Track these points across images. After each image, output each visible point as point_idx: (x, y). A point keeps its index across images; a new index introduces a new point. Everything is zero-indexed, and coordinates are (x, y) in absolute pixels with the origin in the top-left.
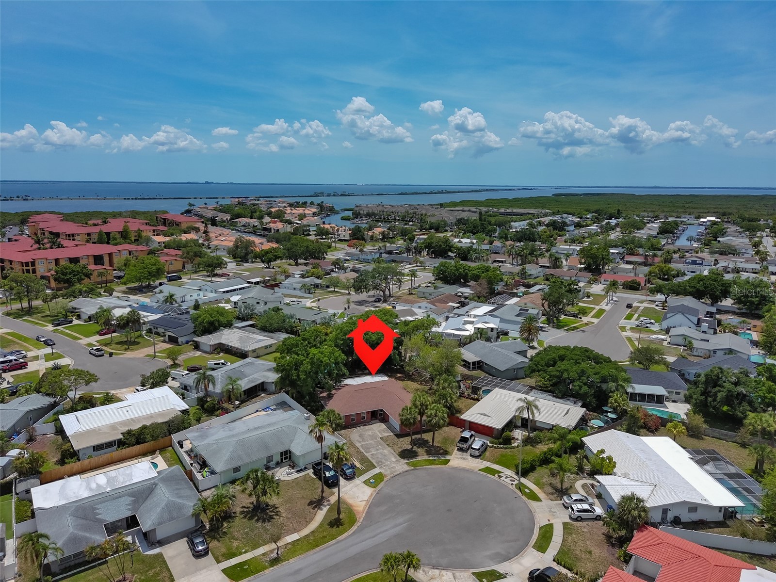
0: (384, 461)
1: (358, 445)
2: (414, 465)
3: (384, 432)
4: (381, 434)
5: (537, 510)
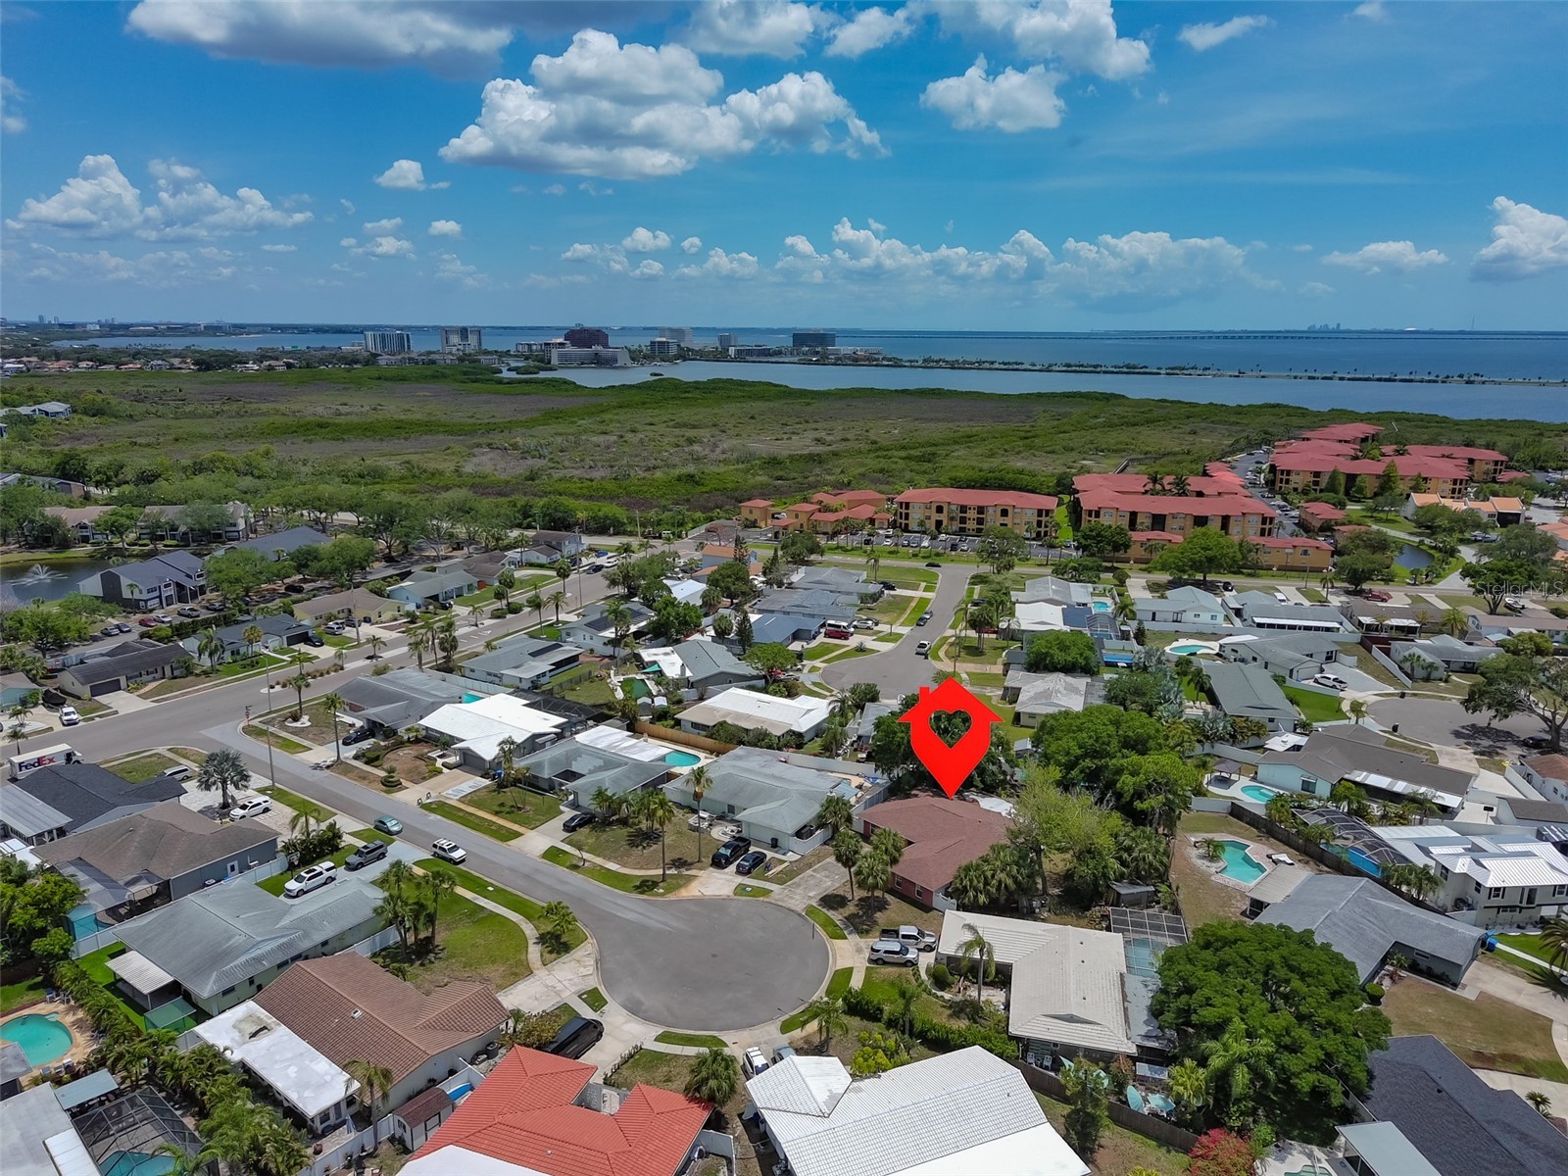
0: (802, 888)
2: (810, 912)
5: (757, 1031)
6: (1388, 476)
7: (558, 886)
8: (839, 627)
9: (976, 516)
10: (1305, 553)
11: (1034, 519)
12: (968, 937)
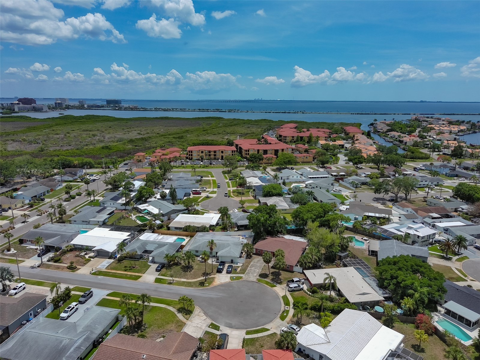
0: (251, 274)
1: (252, 263)
2: (259, 281)
5: (274, 323)
6: (310, 136)
7: (169, 291)
8: (197, 191)
9: (214, 154)
10: (307, 158)
11: (231, 154)
12: (326, 276)
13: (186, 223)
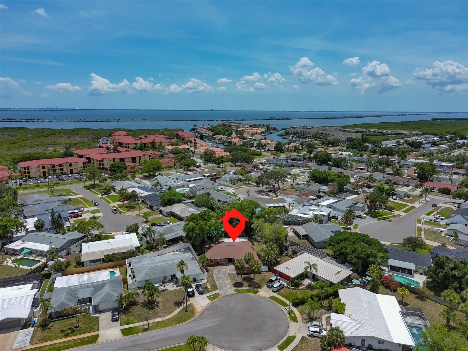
0: (224, 287)
1: (215, 276)
2: (239, 291)
3: (232, 271)
4: (230, 272)
5: (292, 327)
6: (154, 142)
8: (74, 213)
9: (59, 168)
10: (168, 163)
13: (102, 252)
